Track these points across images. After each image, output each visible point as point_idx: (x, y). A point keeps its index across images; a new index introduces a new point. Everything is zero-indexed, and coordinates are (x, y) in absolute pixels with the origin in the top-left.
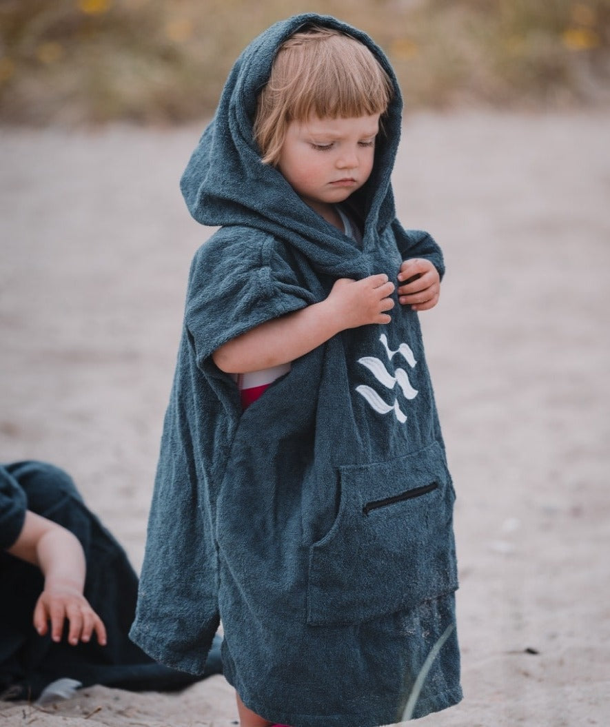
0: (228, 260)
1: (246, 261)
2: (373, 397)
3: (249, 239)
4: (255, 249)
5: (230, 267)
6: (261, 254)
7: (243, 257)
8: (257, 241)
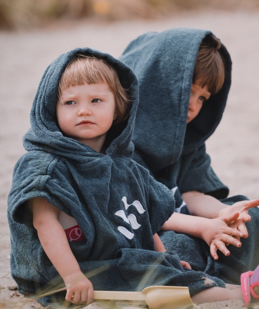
0: (30, 168)
1: (39, 170)
2: (124, 231)
3: (44, 159)
4: (45, 166)
5: (31, 172)
6: (47, 168)
7: (38, 168)
8: (47, 161)
